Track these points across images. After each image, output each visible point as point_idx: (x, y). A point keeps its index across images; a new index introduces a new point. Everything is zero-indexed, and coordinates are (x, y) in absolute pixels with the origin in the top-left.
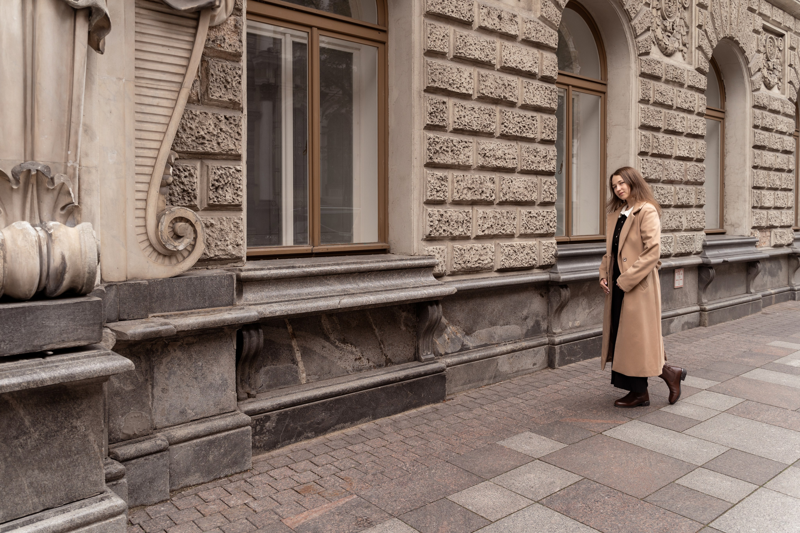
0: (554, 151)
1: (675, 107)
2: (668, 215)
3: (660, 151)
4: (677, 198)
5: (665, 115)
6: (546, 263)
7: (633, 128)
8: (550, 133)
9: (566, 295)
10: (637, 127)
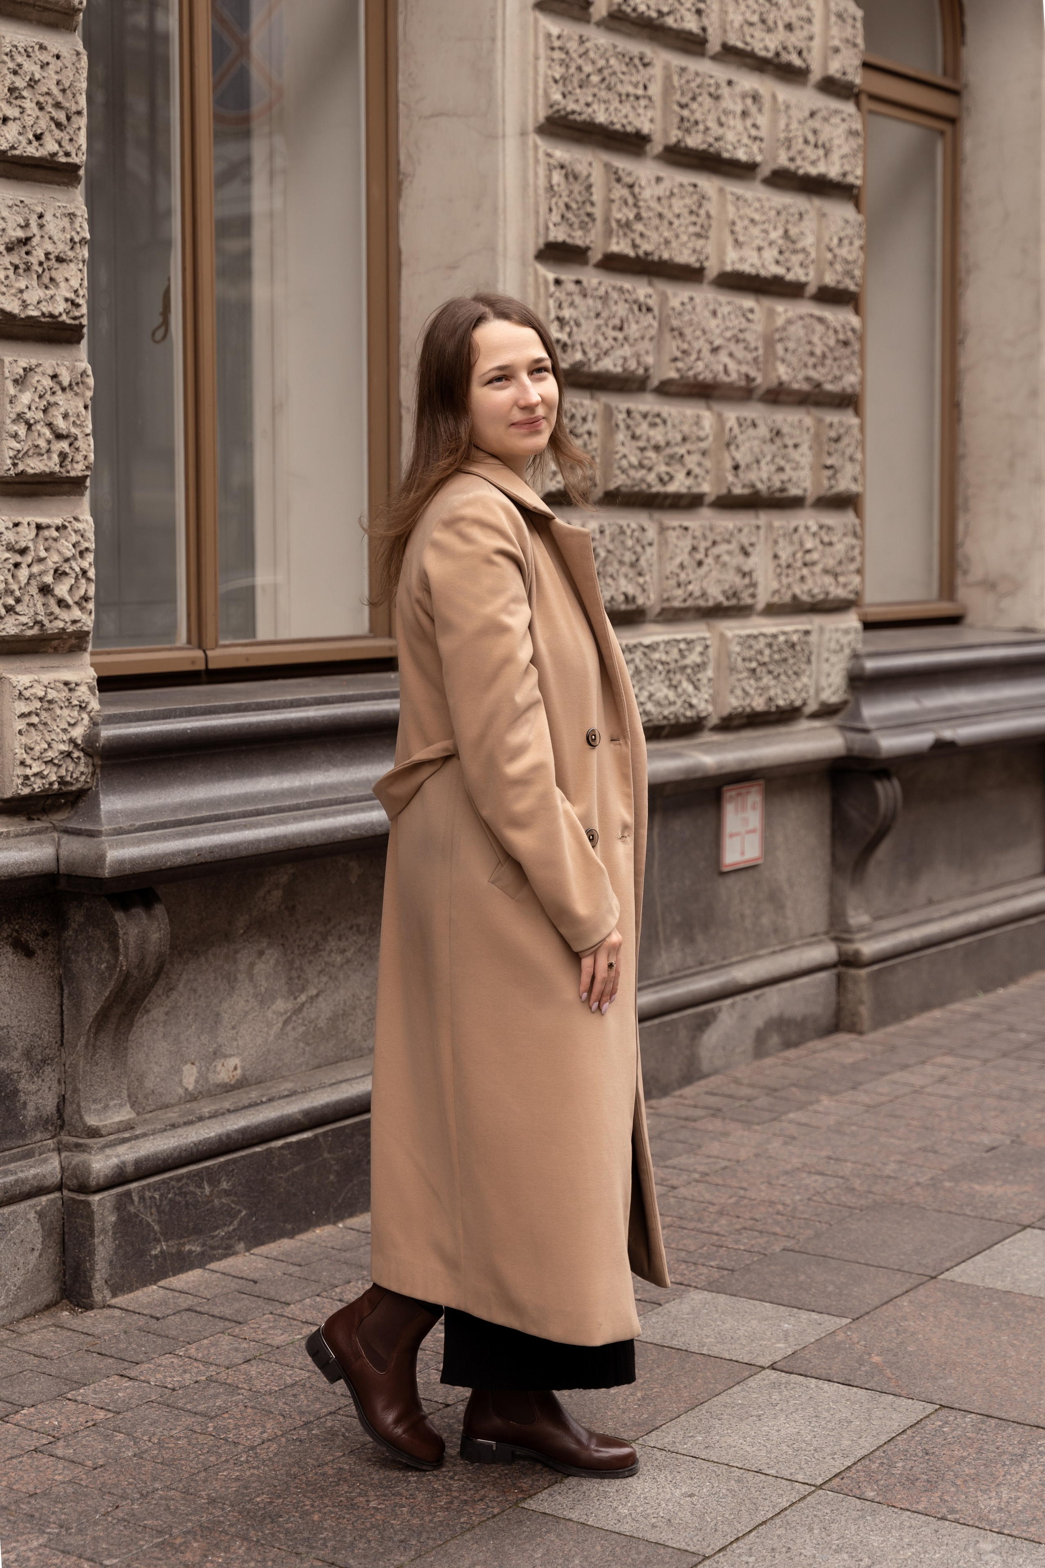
0: (72, 216)
1: (714, 46)
2: (686, 544)
3: (646, 246)
4: (729, 464)
5: (668, 78)
6: (38, 785)
7: (511, 127)
8: (44, 124)
9: (143, 939)
10: (531, 126)
